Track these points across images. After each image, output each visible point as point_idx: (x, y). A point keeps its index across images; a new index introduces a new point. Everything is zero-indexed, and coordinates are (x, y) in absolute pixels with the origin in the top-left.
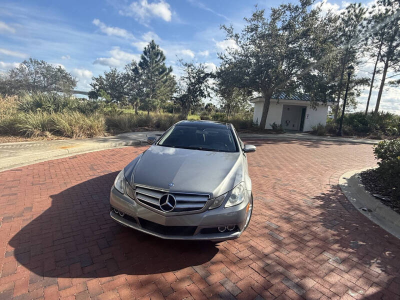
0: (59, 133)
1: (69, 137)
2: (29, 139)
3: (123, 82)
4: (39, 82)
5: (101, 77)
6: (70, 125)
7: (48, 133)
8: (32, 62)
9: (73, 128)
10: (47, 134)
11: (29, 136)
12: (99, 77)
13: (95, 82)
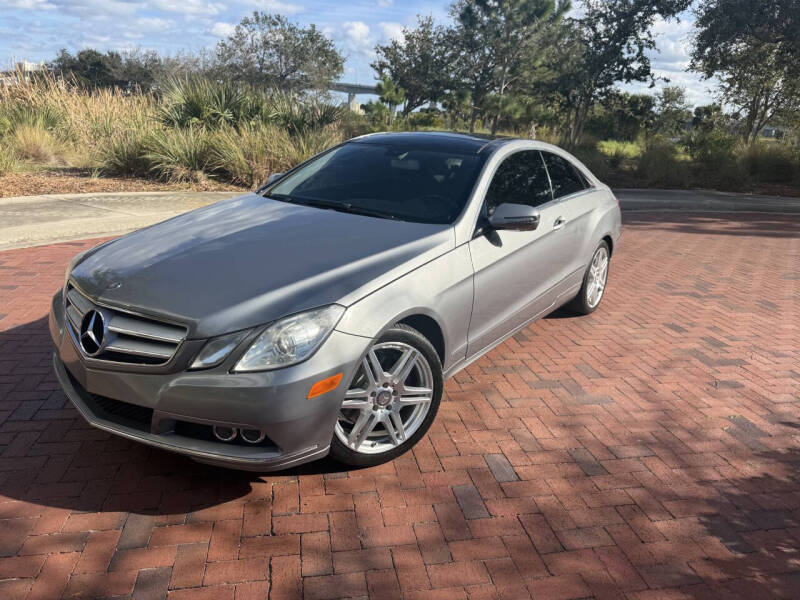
0: (224, 176)
1: (244, 185)
2: (161, 187)
3: (447, 55)
4: (271, 66)
5: (395, 43)
6: (249, 156)
7: (200, 174)
8: (257, 19)
9: (254, 164)
10: (198, 177)
11: (164, 180)
12: (390, 45)
13: (382, 58)
